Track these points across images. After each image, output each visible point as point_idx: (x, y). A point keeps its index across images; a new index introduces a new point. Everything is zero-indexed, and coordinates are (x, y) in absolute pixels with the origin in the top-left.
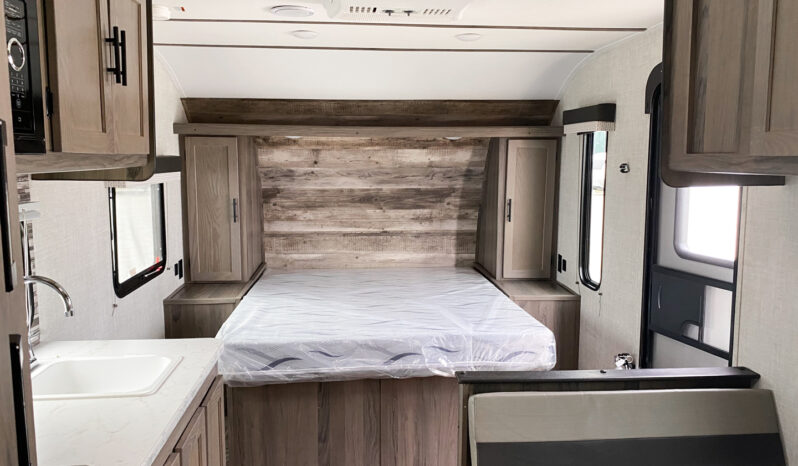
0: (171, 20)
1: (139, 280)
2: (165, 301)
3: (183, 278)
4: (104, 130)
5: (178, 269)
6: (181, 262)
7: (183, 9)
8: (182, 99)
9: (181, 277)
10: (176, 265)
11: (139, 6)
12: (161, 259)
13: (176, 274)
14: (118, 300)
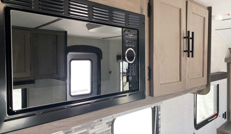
0: (223, 20)
1: (206, 122)
2: (217, 129)
3: (226, 119)
4: (180, 80)
5: (224, 116)
6: (225, 113)
7: (229, 15)
8: (229, 48)
9: (225, 118)
10: (223, 114)
11: (204, 18)
12: (216, 112)
13: (223, 118)
14: (196, 131)
